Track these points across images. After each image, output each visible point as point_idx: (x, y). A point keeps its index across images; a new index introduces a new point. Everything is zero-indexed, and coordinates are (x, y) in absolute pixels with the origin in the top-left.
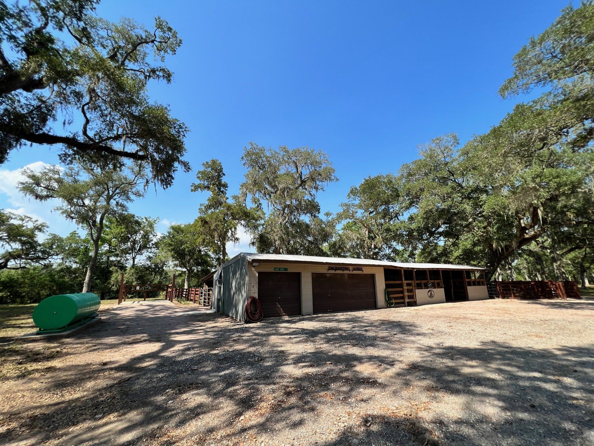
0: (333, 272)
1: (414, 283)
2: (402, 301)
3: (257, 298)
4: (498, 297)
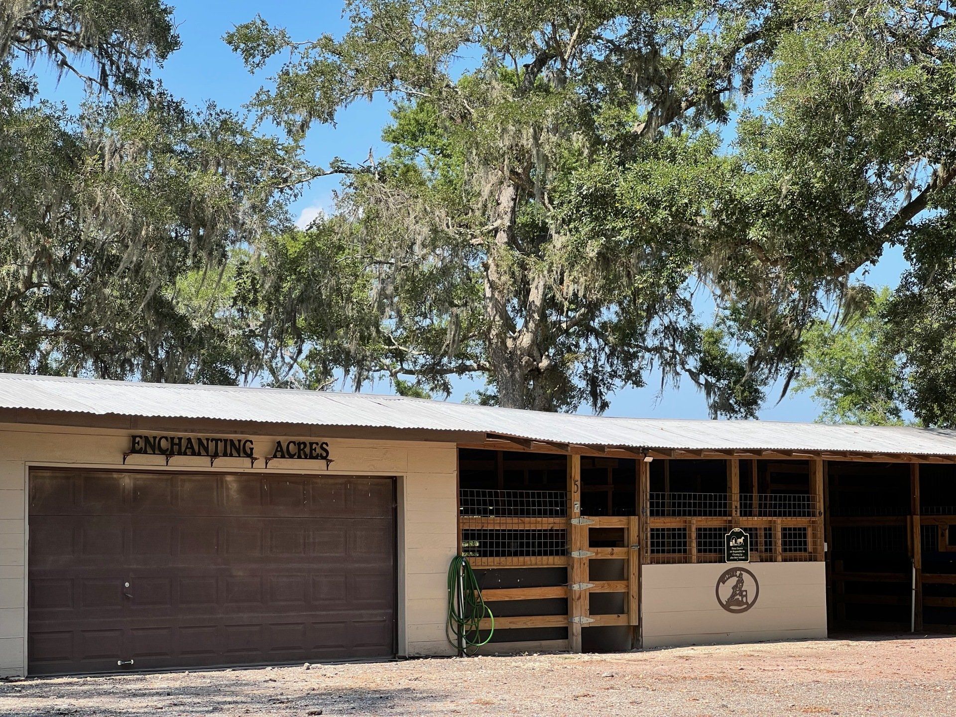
0: (154, 462)
1: (641, 527)
2: (554, 621)
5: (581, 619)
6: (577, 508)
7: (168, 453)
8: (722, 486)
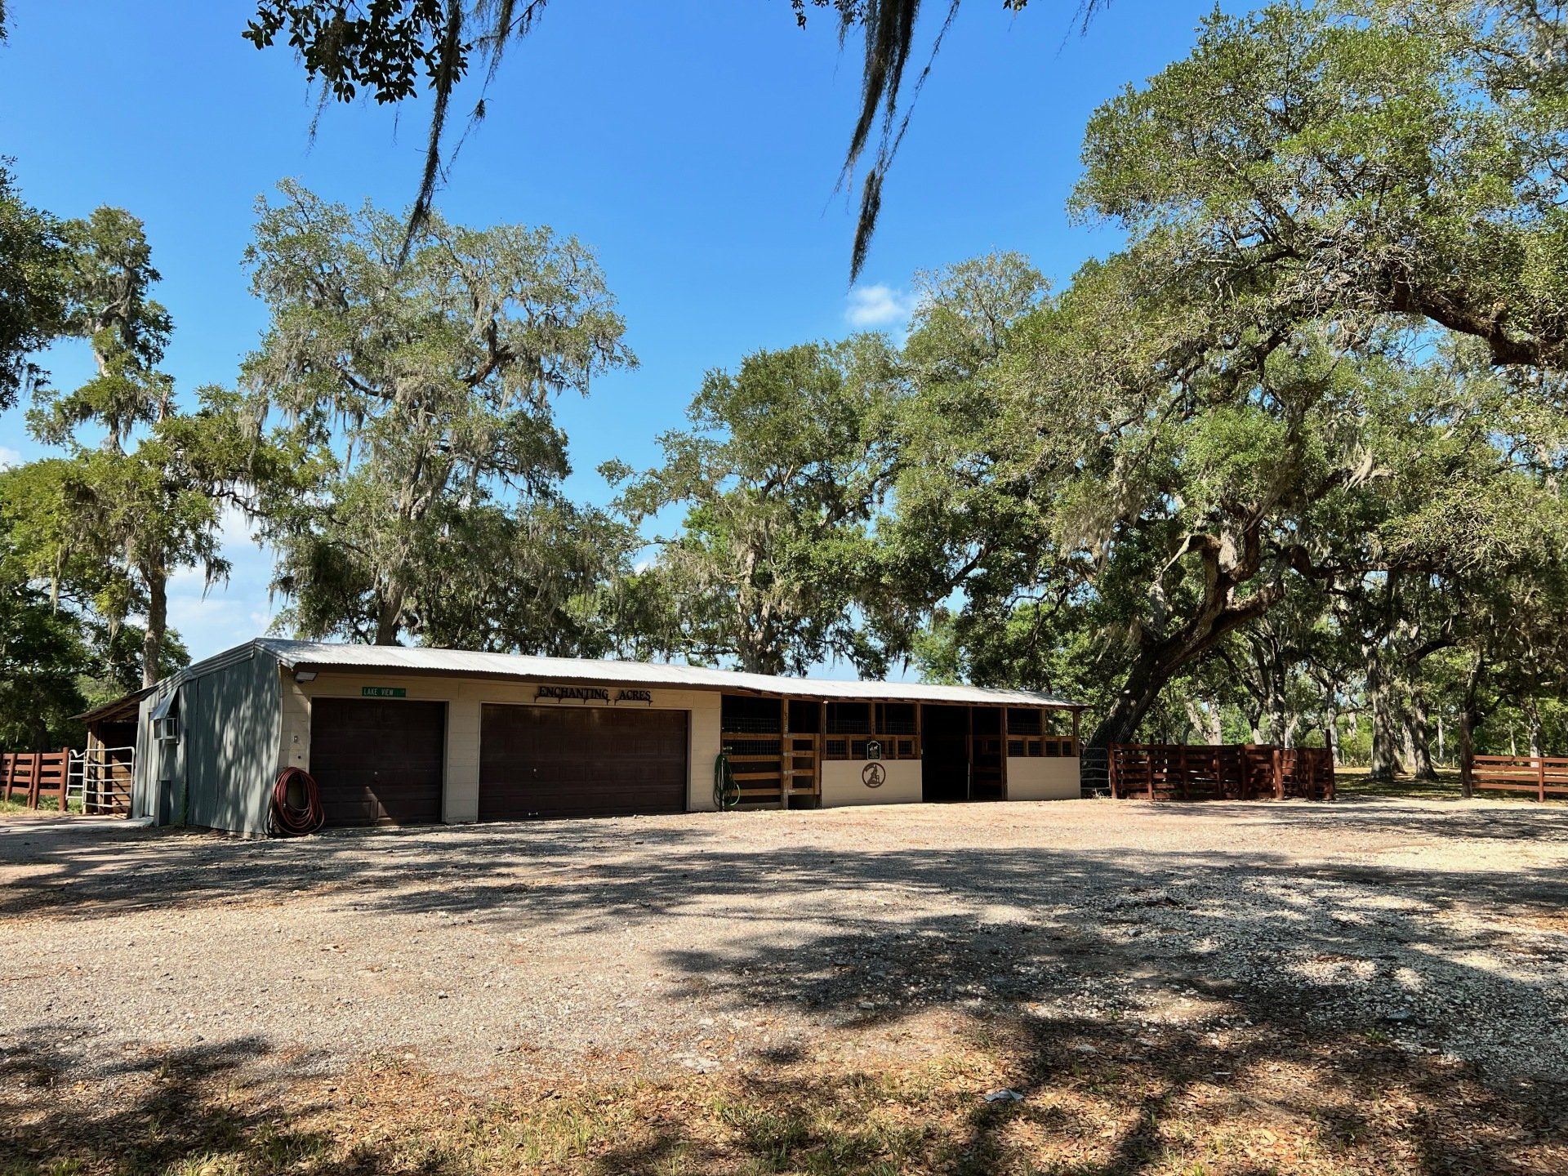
0: (552, 702)
1: (822, 740)
2: (773, 792)
3: (307, 771)
4: (1108, 794)
5: (789, 791)
6: (786, 728)
7: (560, 697)
8: (867, 717)
